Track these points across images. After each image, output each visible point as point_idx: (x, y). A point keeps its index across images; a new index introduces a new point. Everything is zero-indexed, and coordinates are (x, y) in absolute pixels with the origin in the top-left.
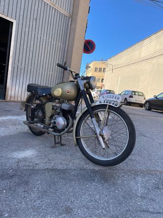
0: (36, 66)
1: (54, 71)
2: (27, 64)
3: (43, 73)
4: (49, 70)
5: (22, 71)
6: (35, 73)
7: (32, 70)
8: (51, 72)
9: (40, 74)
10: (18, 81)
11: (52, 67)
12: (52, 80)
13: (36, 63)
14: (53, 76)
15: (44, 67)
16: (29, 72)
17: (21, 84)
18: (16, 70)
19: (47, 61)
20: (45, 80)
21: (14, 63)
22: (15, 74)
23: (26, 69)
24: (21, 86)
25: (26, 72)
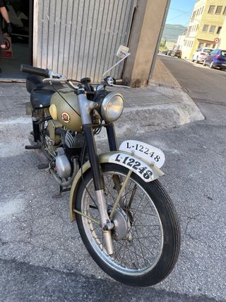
0: (80, 19)
1: (112, 28)
2: (64, 16)
3: (93, 31)
4: (104, 25)
5: (57, 30)
6: (79, 32)
7: (74, 27)
8: (108, 30)
9: (89, 34)
10: (50, 48)
11: (109, 19)
12: (110, 44)
13: (81, 13)
14: (111, 37)
15: (95, 21)
16: (68, 32)
17: (56, 53)
18: (46, 29)
19: (101, 9)
20: (97, 43)
21: (42, 16)
22: (45, 37)
23: (63, 27)
24: (56, 57)
25: (63, 32)
